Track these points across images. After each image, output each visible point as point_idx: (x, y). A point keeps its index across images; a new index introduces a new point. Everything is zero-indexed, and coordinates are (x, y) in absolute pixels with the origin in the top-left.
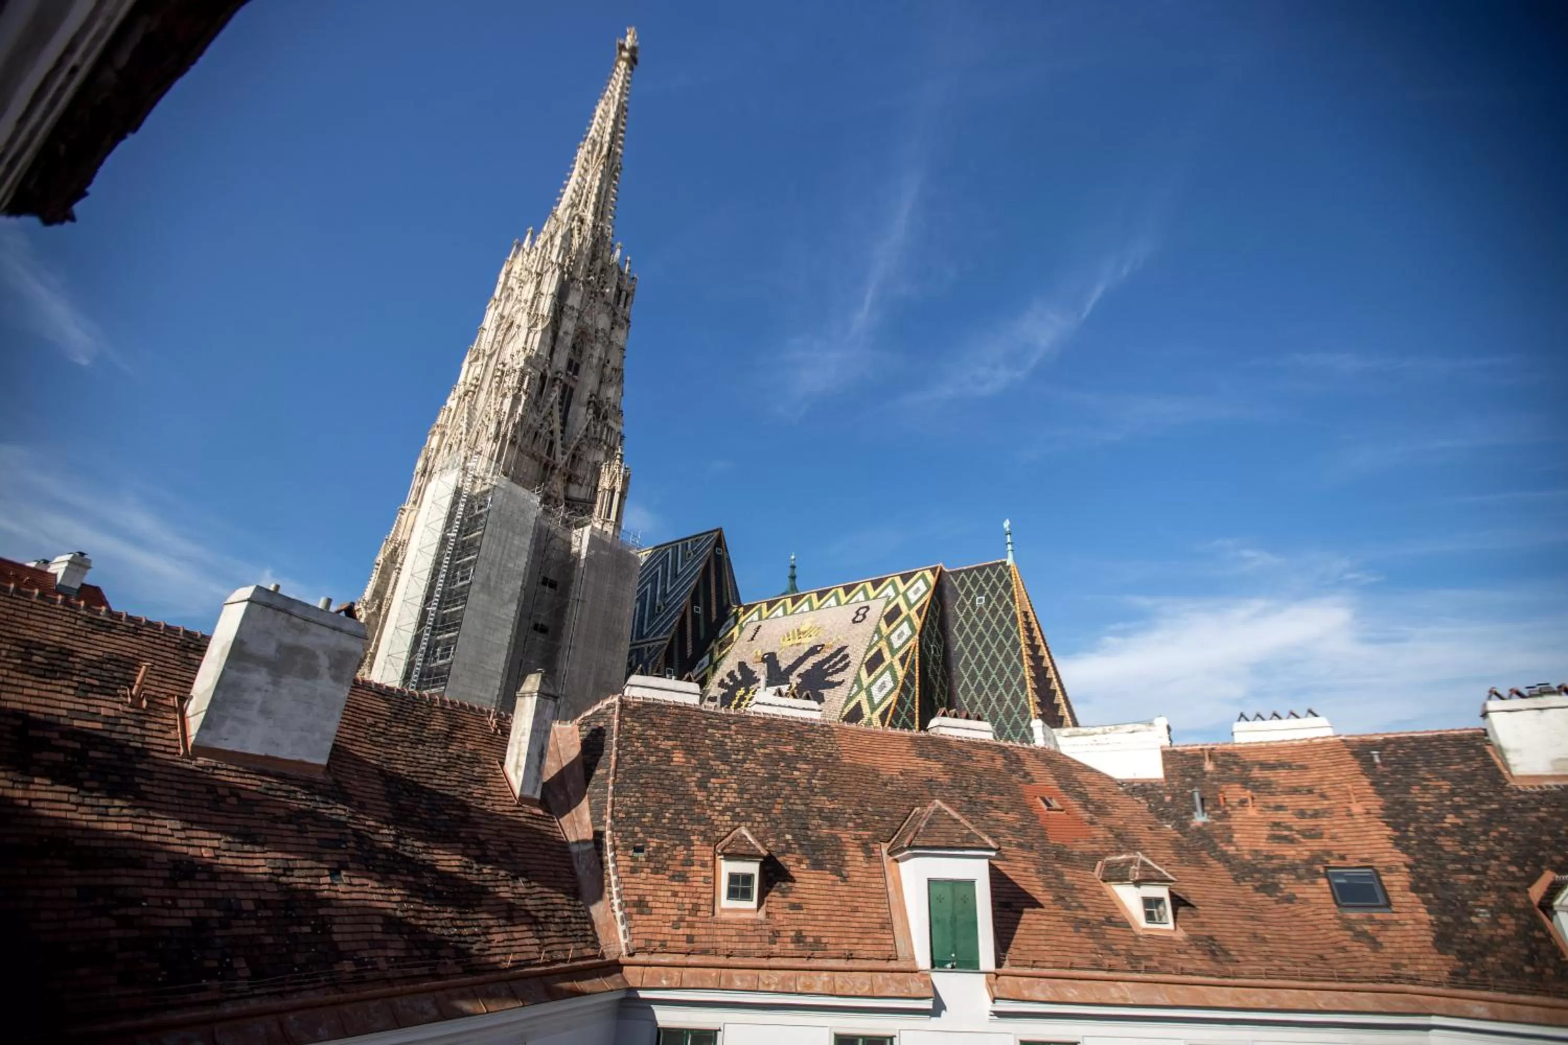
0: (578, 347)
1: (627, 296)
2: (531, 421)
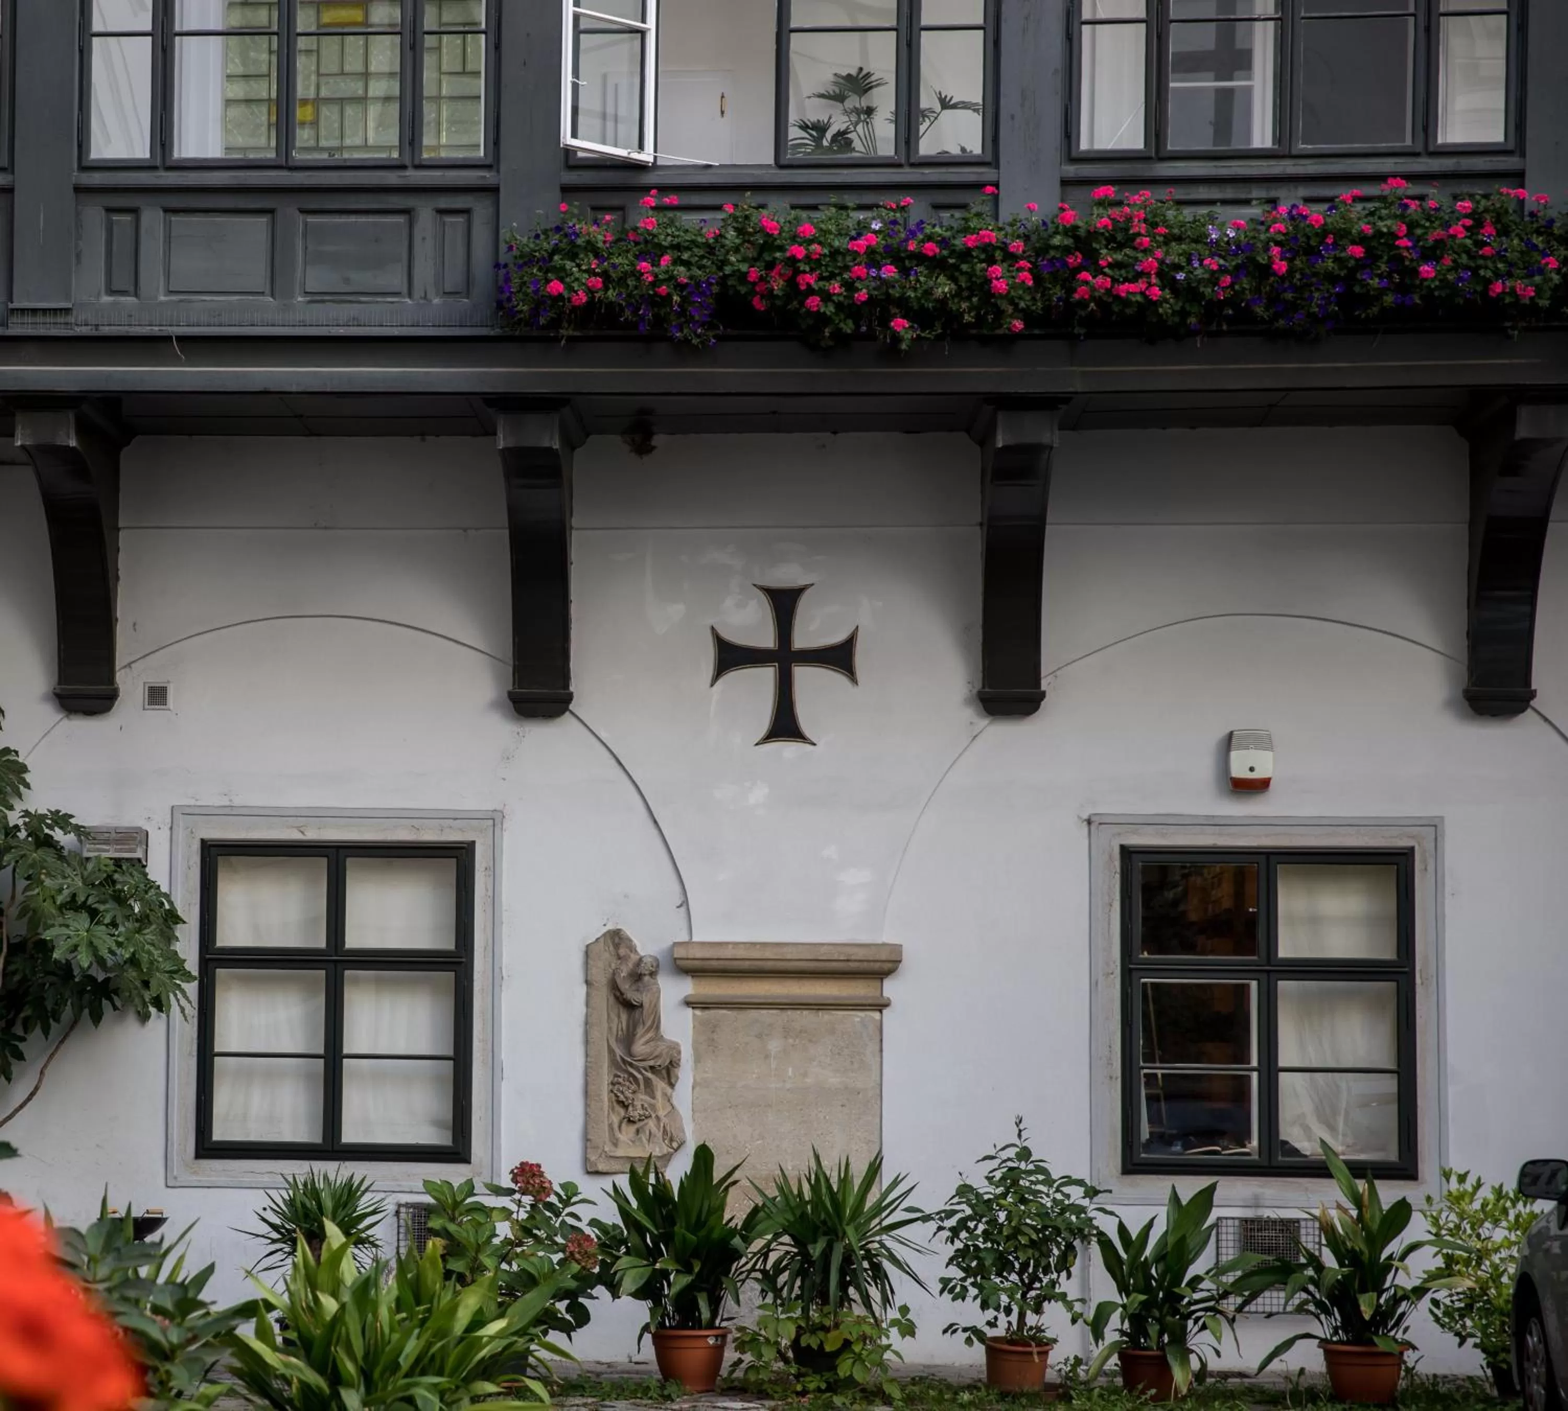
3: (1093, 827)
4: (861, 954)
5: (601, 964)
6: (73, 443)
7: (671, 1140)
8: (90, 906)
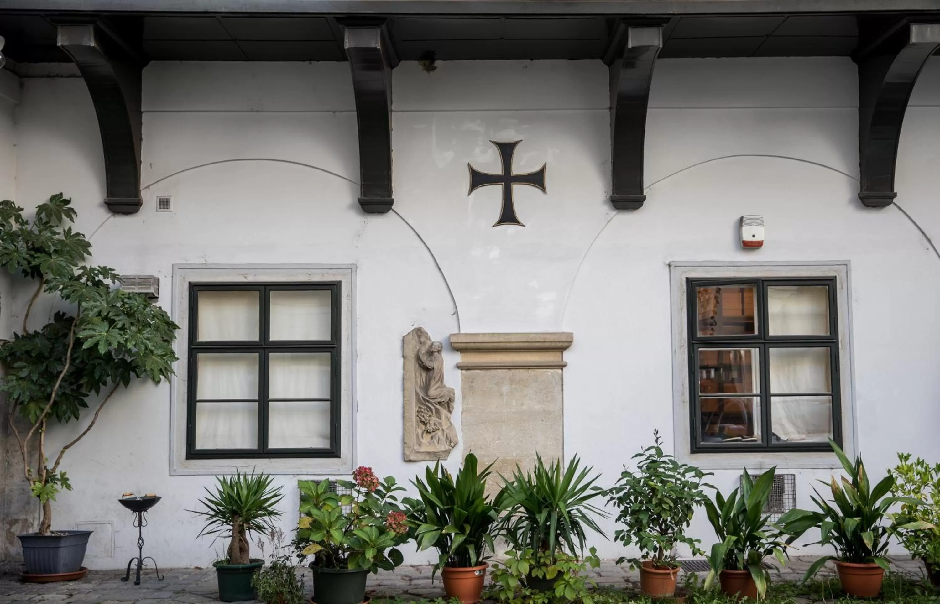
3: (671, 268)
4: (551, 338)
5: (410, 346)
6: (92, 44)
7: (450, 442)
8: (110, 318)
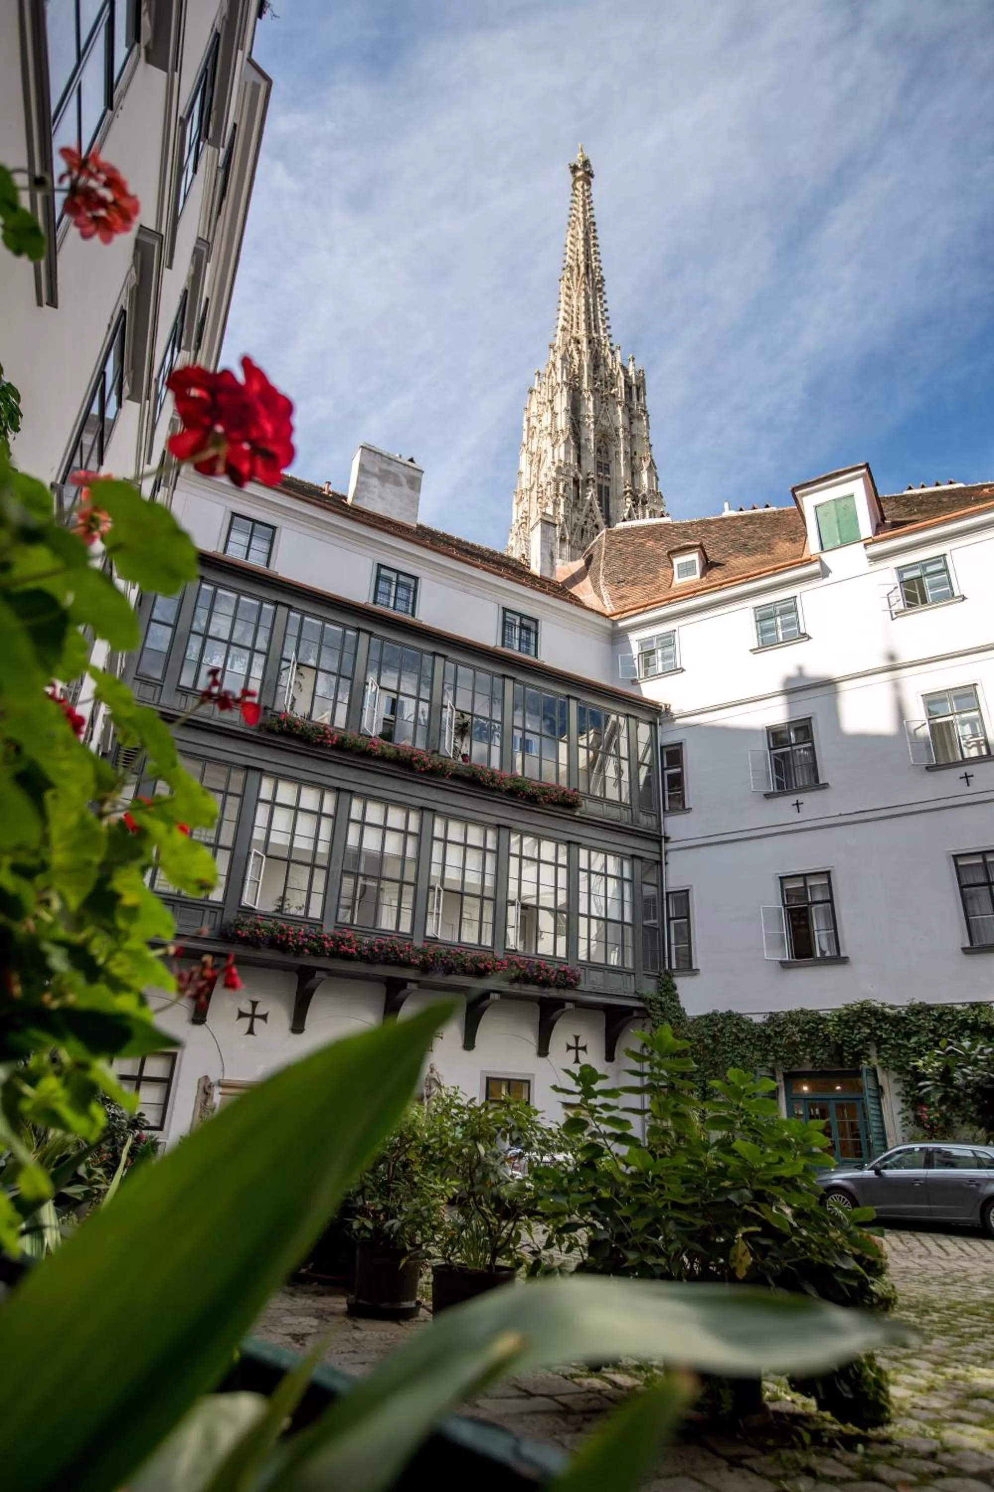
0: (603, 450)
1: (638, 389)
2: (574, 520)
5: (202, 1083)
